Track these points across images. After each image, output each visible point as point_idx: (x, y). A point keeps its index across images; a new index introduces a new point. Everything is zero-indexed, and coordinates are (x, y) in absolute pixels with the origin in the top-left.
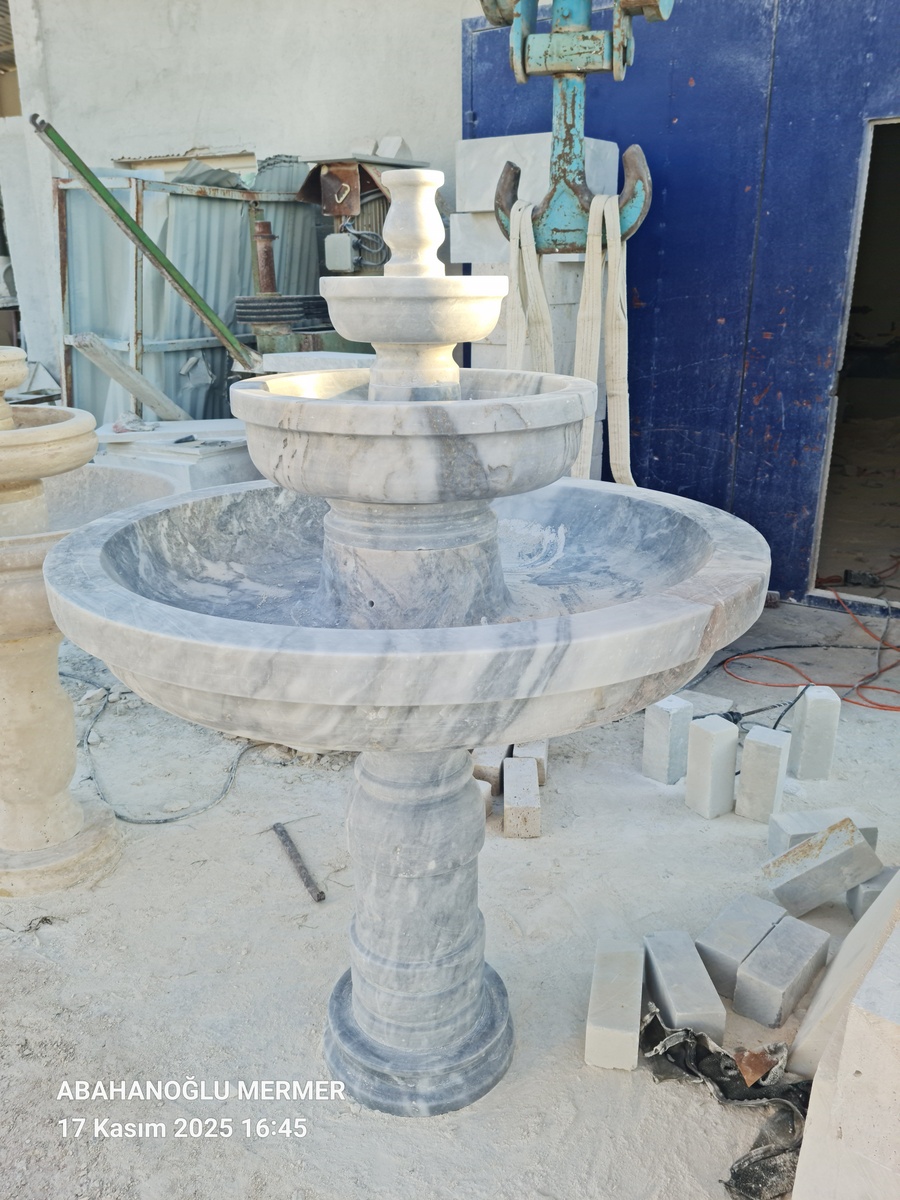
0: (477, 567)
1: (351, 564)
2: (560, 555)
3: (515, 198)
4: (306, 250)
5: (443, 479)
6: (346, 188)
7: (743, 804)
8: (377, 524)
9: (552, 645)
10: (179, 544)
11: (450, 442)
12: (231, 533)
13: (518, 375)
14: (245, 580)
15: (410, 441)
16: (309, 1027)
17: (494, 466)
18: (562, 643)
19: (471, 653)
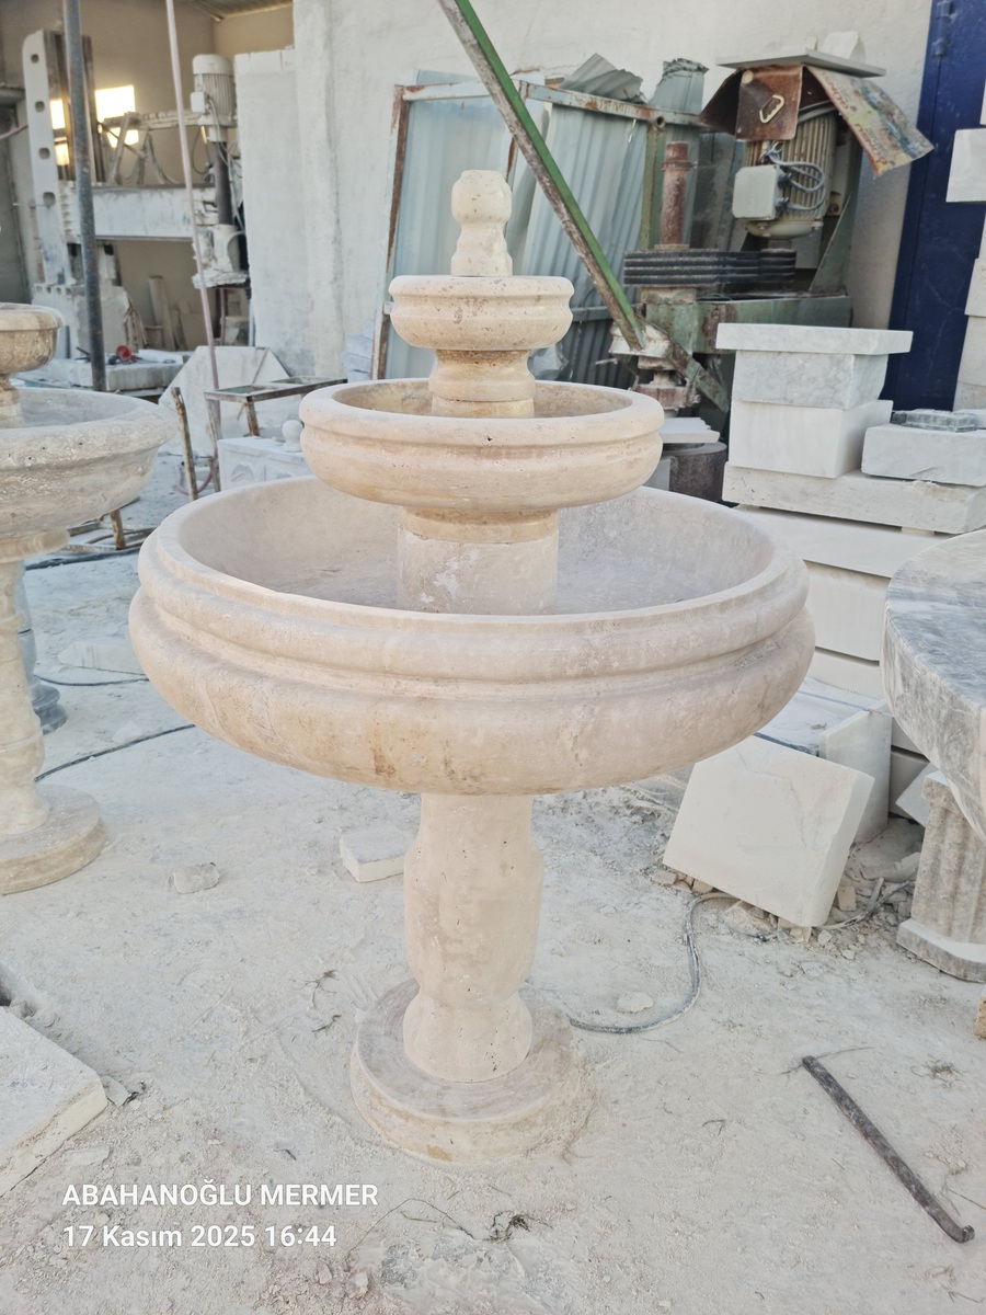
6: (778, 102)
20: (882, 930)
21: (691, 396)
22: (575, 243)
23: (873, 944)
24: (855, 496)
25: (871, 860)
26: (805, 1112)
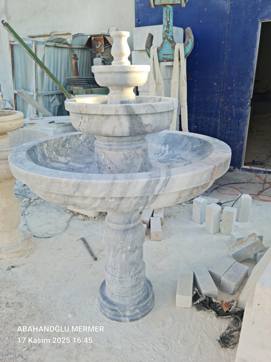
0: (142, 156)
1: (103, 156)
2: (167, 153)
3: (152, 45)
4: (88, 64)
5: (131, 128)
6: (100, 44)
7: (222, 230)
8: (111, 143)
9: (165, 178)
10: (50, 151)
11: (133, 116)
12: (66, 148)
13: (153, 97)
14: (71, 162)
15: (120, 117)
16: (93, 297)
17: (146, 124)
18: (168, 177)
19: (140, 180)
22: (50, 77)
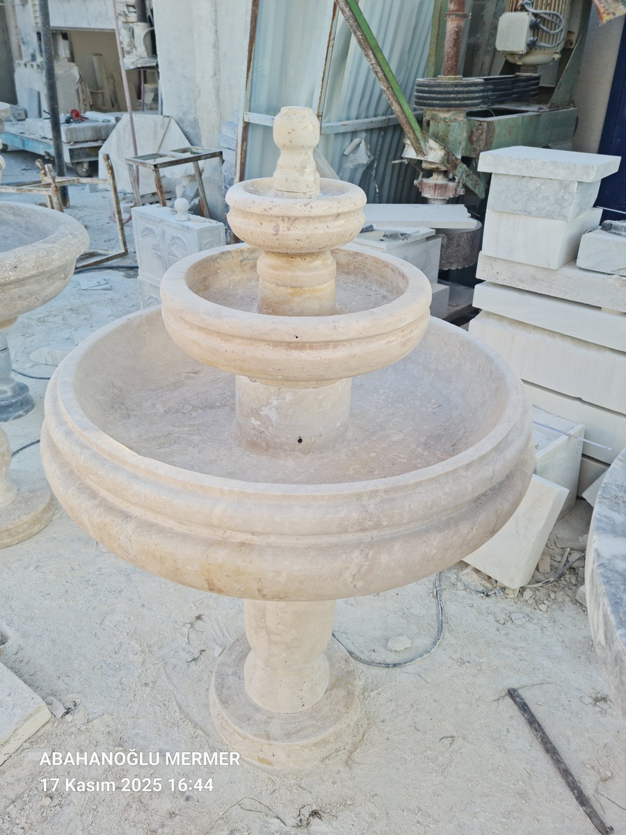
20: (566, 589)
21: (459, 190)
22: (380, 79)
23: (560, 599)
24: (570, 281)
25: (564, 534)
26: (508, 731)
